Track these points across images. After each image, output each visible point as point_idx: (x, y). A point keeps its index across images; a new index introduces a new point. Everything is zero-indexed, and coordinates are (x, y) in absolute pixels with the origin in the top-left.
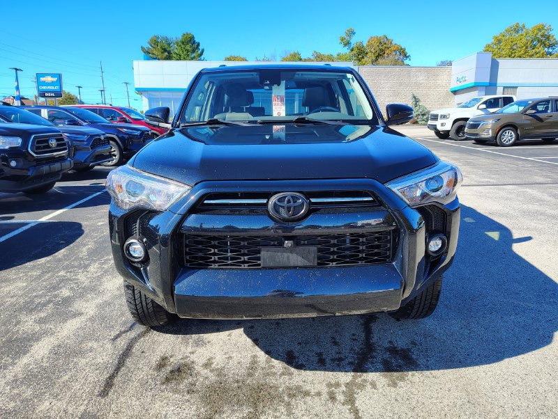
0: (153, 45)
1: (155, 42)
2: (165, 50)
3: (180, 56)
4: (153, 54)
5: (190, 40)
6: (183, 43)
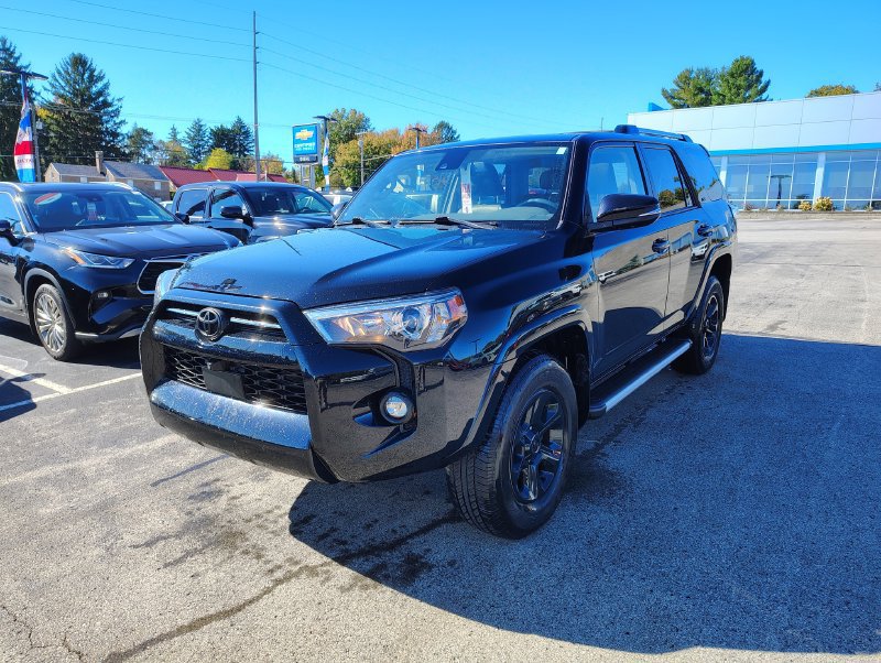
0: (682, 85)
1: (685, 79)
2: (701, 90)
3: (724, 96)
4: (680, 99)
5: (747, 68)
6: (732, 75)
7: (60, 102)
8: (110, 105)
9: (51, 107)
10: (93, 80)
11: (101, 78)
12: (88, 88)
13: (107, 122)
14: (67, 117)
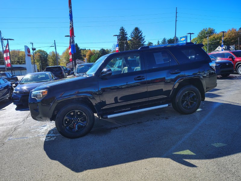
7: (132, 39)
8: (142, 38)
9: (130, 40)
10: (139, 32)
11: (141, 32)
12: (138, 35)
13: (141, 42)
14: (133, 42)
